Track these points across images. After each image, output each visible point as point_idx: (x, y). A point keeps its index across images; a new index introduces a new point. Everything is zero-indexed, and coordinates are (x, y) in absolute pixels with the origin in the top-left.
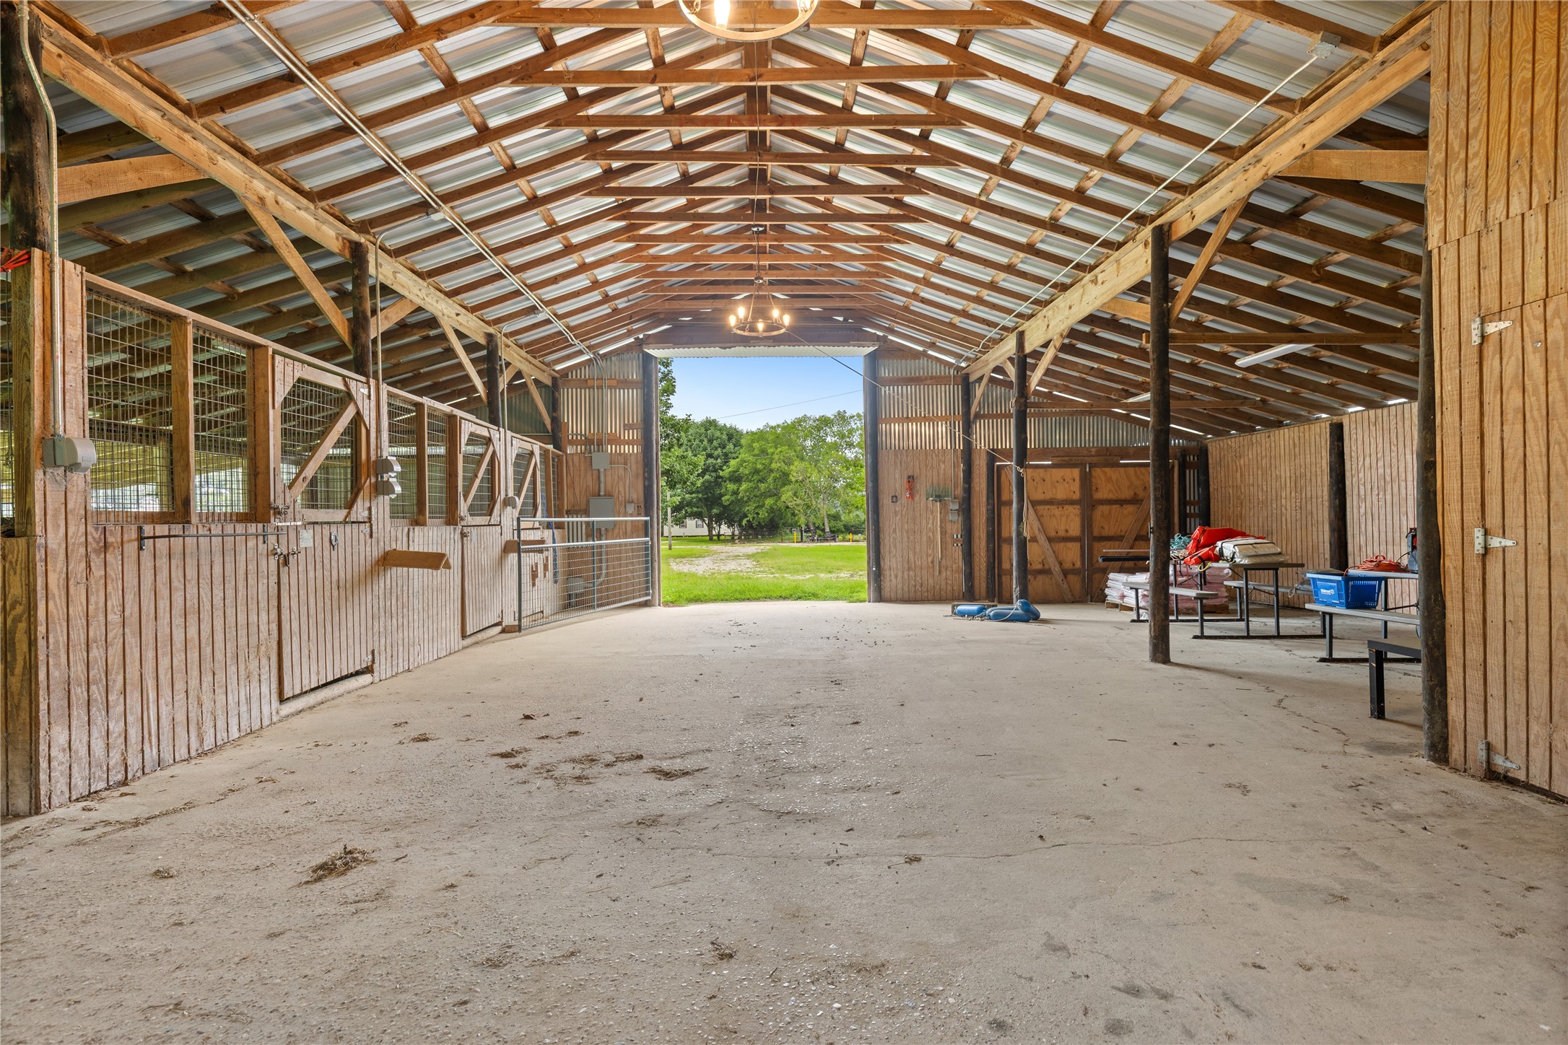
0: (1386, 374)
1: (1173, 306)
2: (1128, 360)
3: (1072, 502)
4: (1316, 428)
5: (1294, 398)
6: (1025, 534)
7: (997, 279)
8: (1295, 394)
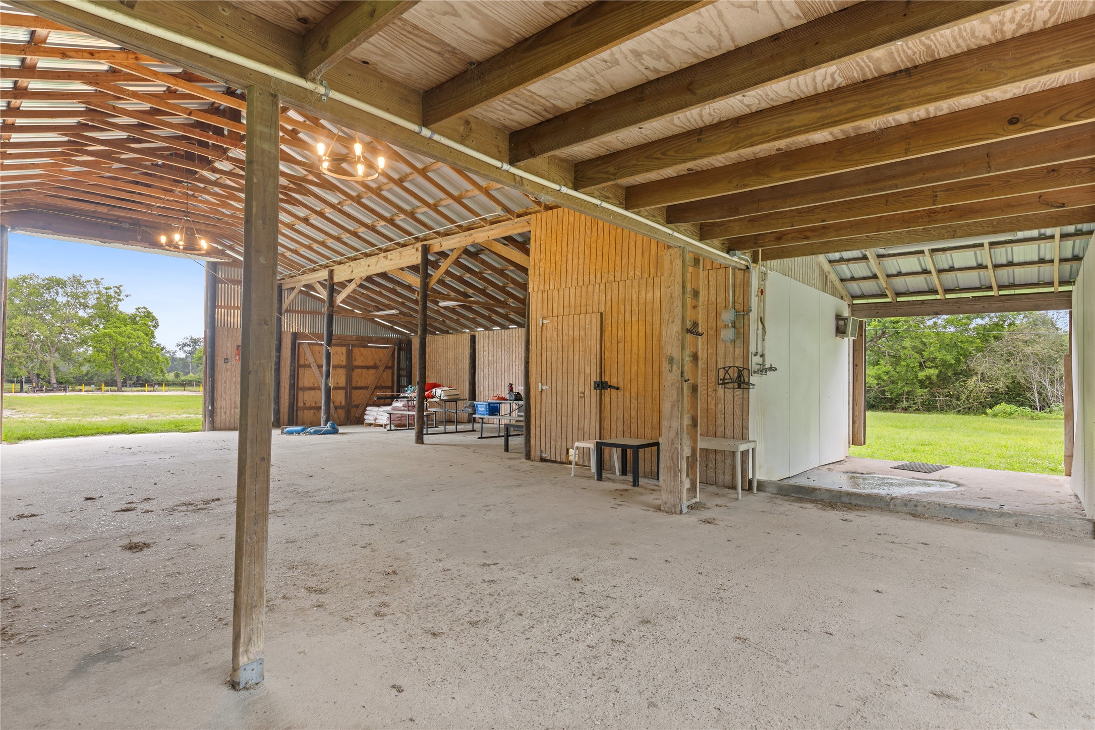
0: (495, 317)
1: (430, 282)
2: (384, 292)
3: (341, 367)
4: (464, 336)
5: (457, 322)
6: (330, 385)
7: (327, 241)
8: (458, 320)
